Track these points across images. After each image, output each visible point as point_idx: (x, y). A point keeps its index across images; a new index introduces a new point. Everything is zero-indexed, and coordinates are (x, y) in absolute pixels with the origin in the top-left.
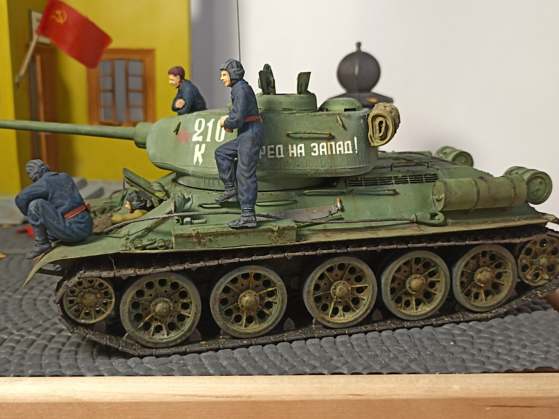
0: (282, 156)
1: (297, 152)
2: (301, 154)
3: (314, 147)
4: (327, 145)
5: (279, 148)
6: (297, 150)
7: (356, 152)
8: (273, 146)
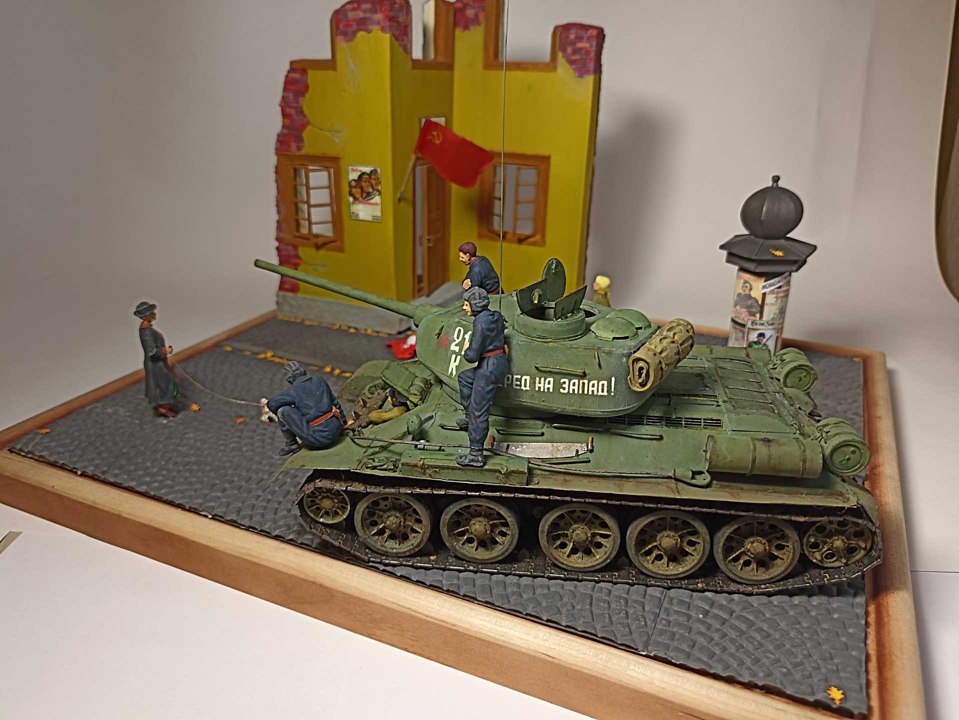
0: (528, 388)
1: (544, 386)
2: (548, 389)
3: (564, 383)
4: (579, 382)
5: (526, 380)
6: (544, 384)
7: (612, 394)
8: (519, 377)
